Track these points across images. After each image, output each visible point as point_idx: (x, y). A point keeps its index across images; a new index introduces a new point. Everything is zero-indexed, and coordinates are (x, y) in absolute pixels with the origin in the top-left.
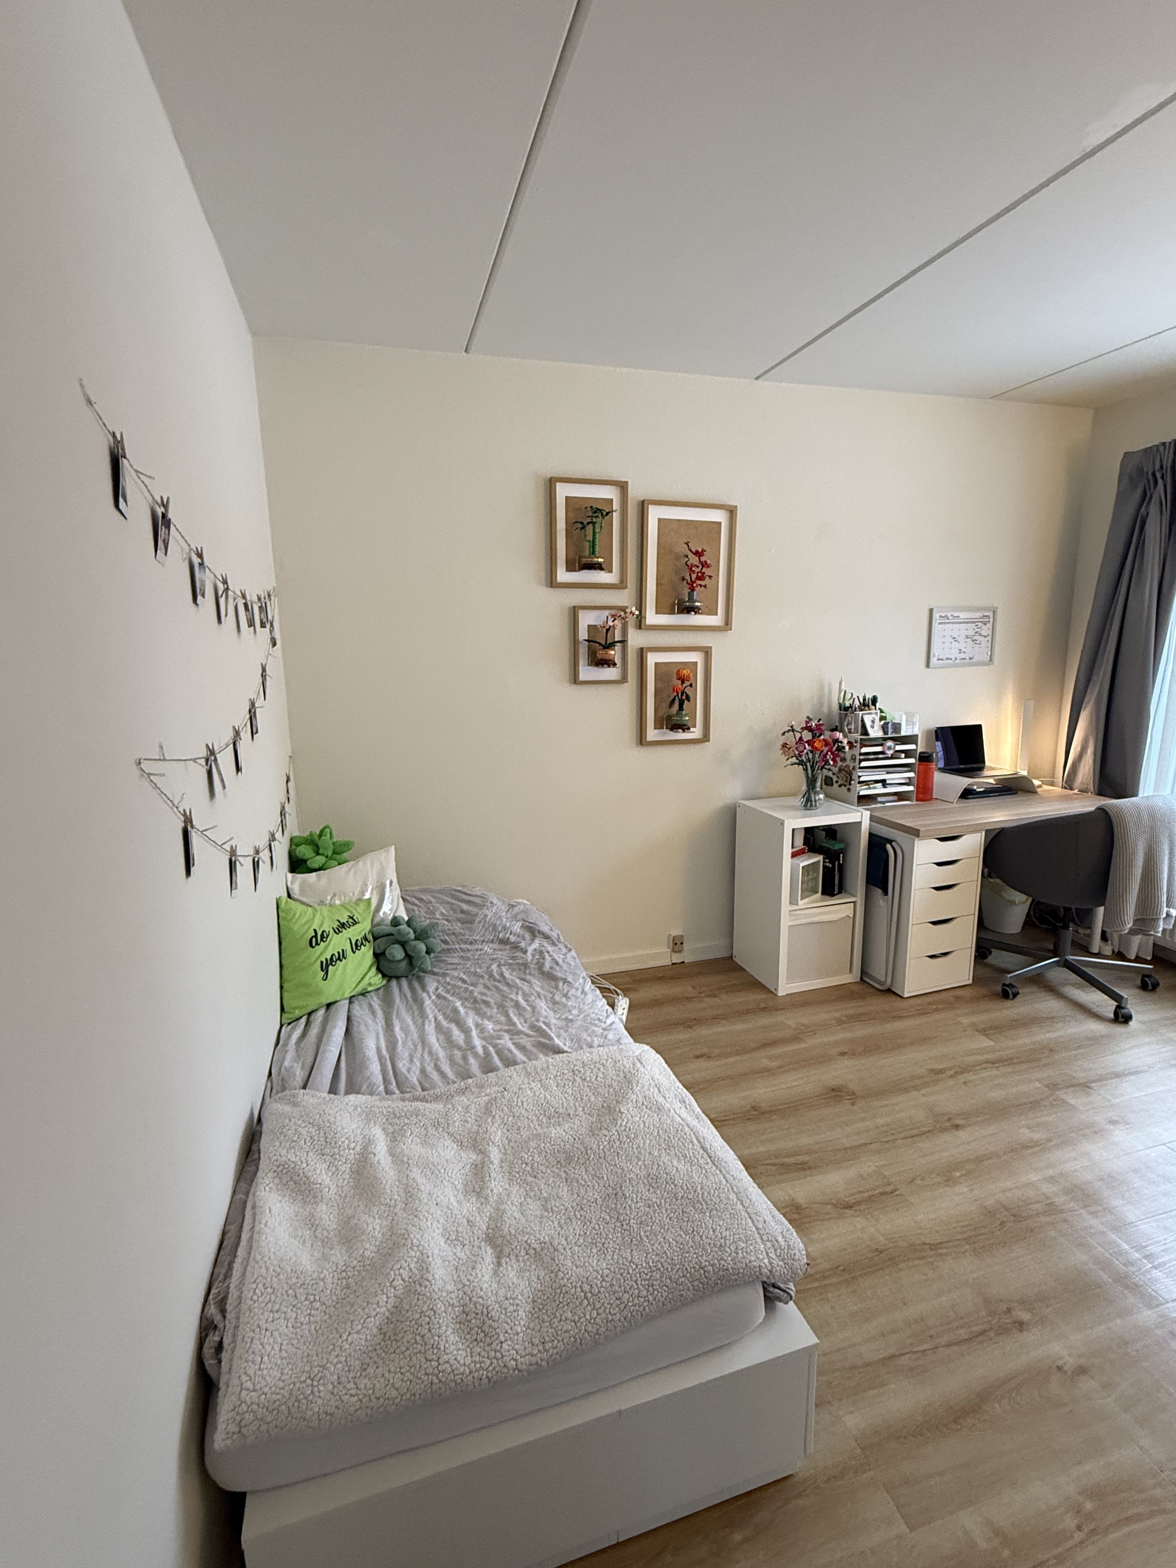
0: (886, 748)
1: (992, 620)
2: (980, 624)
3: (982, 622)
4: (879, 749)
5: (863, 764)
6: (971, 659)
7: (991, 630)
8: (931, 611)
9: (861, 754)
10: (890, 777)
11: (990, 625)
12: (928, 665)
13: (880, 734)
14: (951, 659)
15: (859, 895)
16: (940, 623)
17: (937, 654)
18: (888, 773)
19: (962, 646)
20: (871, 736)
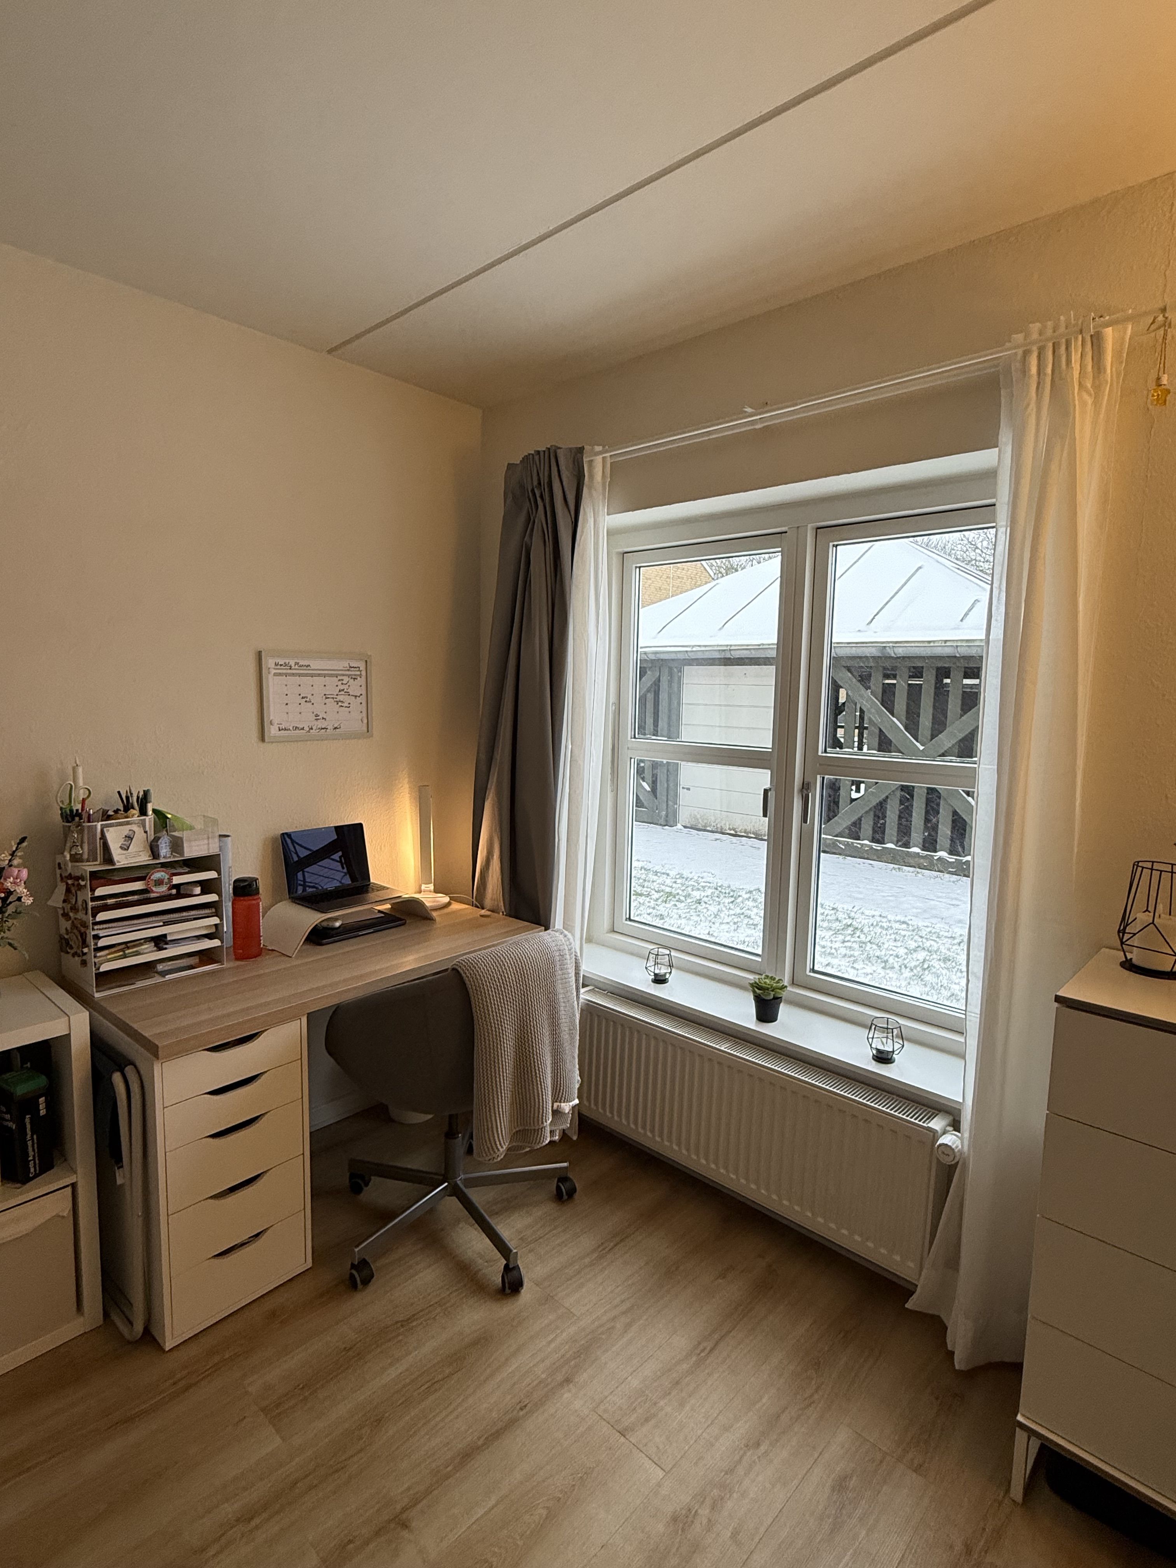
0: (152, 883)
1: (364, 673)
2: (346, 679)
3: (349, 676)
4: (138, 886)
5: (101, 917)
6: (336, 728)
7: (364, 687)
8: (259, 654)
9: (94, 899)
10: (172, 931)
11: (362, 681)
12: (263, 739)
13: (144, 858)
14: (303, 729)
15: (80, 1170)
16: (275, 674)
17: (276, 722)
18: (166, 924)
19: (319, 709)
20: (118, 865)
